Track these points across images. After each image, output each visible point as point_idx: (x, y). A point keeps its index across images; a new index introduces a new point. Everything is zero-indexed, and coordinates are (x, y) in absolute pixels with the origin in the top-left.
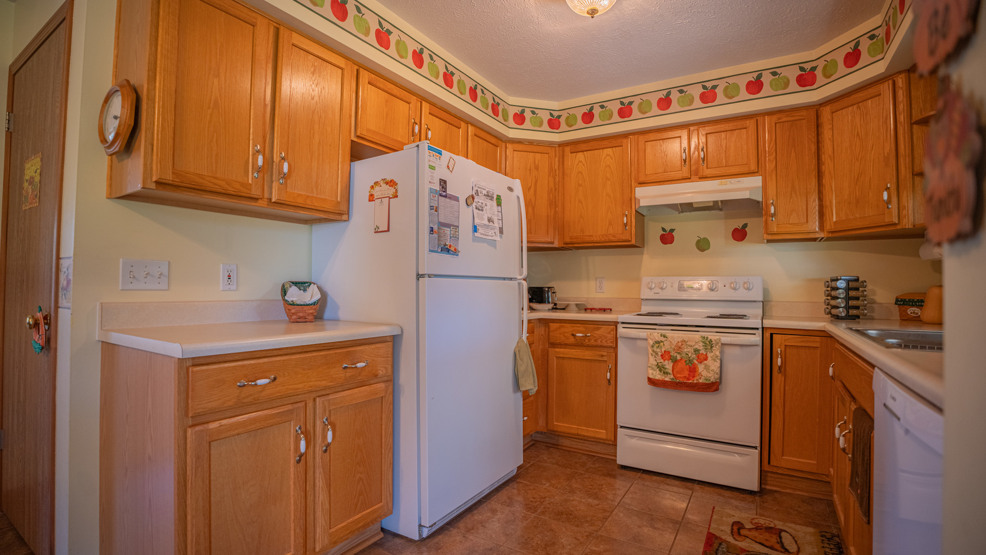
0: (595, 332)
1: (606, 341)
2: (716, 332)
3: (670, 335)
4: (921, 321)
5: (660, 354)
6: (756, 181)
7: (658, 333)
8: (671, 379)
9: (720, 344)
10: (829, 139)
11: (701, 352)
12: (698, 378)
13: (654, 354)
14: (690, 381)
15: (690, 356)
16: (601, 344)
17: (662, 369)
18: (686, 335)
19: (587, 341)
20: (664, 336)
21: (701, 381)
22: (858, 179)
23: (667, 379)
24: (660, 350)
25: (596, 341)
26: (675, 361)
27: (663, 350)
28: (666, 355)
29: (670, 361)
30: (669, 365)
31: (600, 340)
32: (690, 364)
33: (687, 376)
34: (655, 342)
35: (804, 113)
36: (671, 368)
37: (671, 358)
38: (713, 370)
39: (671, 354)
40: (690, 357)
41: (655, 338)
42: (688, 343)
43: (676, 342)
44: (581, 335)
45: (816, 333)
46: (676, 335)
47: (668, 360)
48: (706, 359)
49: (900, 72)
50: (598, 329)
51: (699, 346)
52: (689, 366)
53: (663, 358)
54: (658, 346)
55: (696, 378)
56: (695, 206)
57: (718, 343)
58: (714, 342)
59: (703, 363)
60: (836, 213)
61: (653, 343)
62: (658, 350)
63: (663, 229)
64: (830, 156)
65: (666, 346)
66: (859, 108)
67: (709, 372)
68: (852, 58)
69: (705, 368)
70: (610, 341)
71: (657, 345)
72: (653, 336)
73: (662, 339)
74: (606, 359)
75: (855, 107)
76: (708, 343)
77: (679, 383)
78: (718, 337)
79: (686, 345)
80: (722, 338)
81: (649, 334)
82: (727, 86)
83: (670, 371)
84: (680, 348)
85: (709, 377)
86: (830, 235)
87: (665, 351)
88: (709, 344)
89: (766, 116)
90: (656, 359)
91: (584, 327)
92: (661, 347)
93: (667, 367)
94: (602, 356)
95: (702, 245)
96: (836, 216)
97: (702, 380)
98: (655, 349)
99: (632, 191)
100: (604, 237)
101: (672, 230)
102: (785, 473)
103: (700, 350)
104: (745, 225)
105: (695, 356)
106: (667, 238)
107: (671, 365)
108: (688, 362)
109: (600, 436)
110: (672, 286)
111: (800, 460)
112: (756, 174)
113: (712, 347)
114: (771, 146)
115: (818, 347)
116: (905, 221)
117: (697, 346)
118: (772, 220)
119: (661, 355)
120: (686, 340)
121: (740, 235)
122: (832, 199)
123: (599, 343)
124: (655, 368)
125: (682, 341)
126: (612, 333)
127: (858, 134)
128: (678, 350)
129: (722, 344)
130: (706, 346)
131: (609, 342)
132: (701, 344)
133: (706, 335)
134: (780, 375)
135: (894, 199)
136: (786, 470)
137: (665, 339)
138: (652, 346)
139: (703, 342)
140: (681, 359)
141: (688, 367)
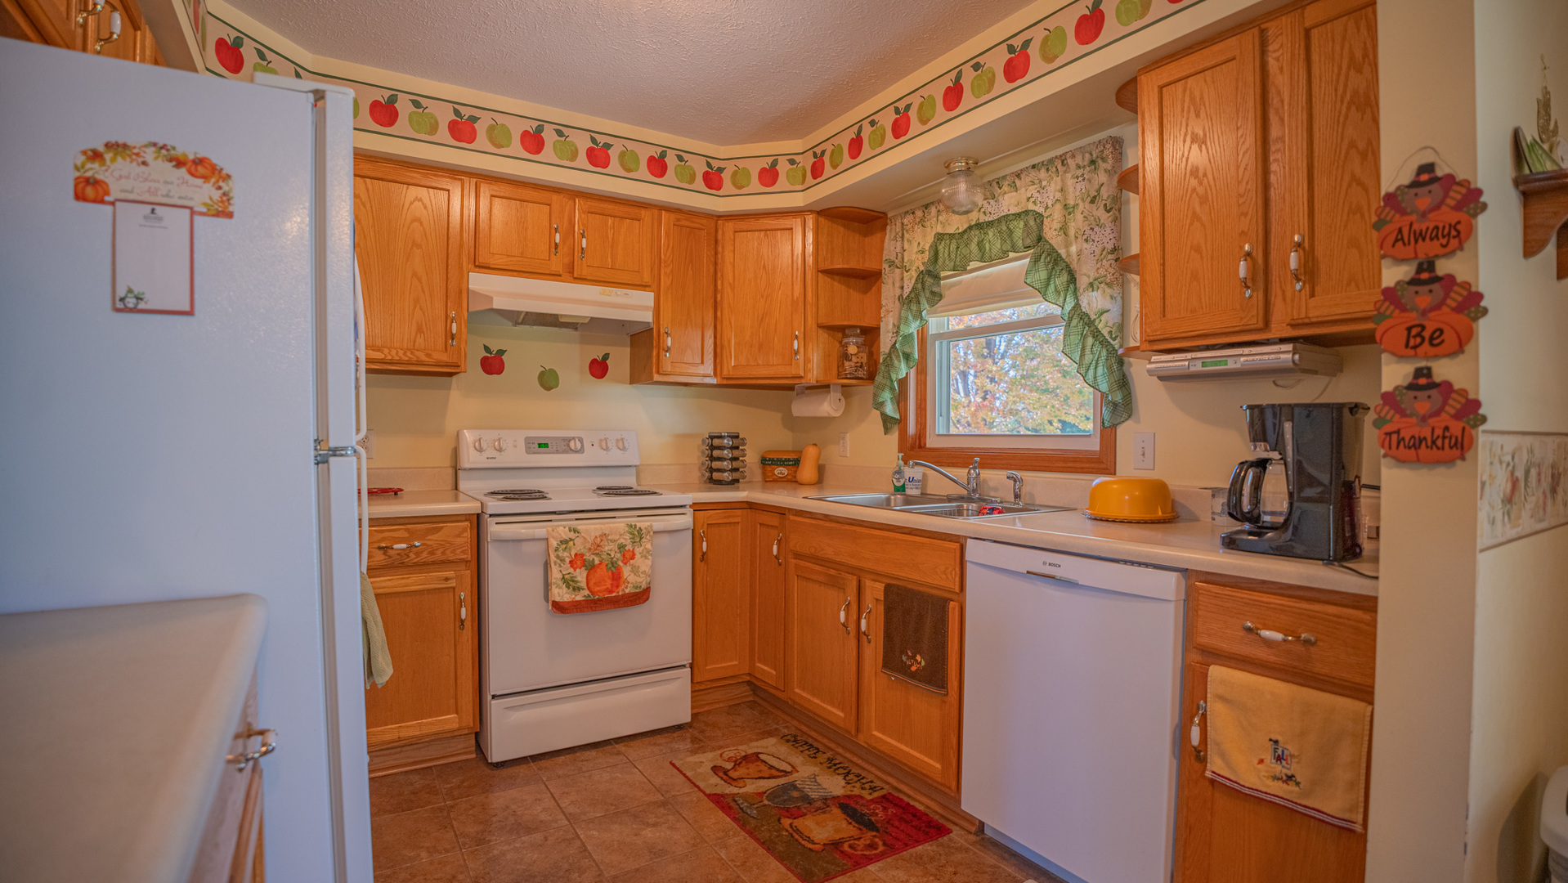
0: (429, 537)
1: (452, 552)
2: (638, 516)
3: (584, 527)
4: (797, 482)
5: (568, 560)
6: (647, 298)
7: (565, 528)
8: (585, 596)
9: (652, 533)
10: (730, 263)
11: (627, 548)
12: (623, 587)
13: (559, 561)
14: (614, 594)
15: (613, 556)
16: (443, 558)
17: (571, 583)
18: (606, 525)
19: (412, 556)
20: (575, 531)
21: (627, 591)
22: (762, 319)
23: (579, 598)
24: (568, 554)
25: (432, 553)
26: (591, 568)
27: (573, 554)
28: (577, 561)
29: (583, 568)
30: (581, 576)
31: (442, 550)
32: (613, 569)
33: (609, 586)
34: (561, 542)
35: (704, 221)
36: (585, 580)
37: (584, 564)
38: (644, 572)
39: (585, 557)
40: (612, 559)
41: (560, 534)
42: (609, 538)
43: (593, 538)
44: (404, 546)
45: (738, 506)
46: (592, 526)
47: (580, 568)
48: (633, 558)
49: (811, 211)
50: (438, 530)
51: (625, 539)
52: (612, 571)
53: (572, 566)
54: (566, 548)
55: (620, 589)
56: (562, 320)
57: (649, 532)
58: (644, 531)
59: (628, 564)
60: (735, 356)
61: (558, 544)
62: (566, 554)
63: (487, 349)
64: (730, 284)
65: (578, 547)
66: (766, 235)
67: (639, 576)
68: (769, 176)
69: (632, 571)
70: (461, 550)
71: (564, 546)
72: (558, 532)
73: (572, 535)
74: (454, 585)
75: (763, 233)
76: (636, 533)
77: (599, 600)
78: (649, 524)
79: (608, 540)
80: (654, 524)
81: (550, 529)
82: (624, 152)
83: (584, 585)
84: (598, 546)
85: (640, 582)
86: (725, 382)
87: (576, 554)
88: (638, 535)
89: (663, 212)
90: (561, 569)
91: (406, 530)
92: (570, 549)
93: (579, 579)
94: (447, 579)
95: (548, 380)
96: (735, 360)
97: (629, 589)
98: (560, 553)
99: (463, 278)
100: (409, 354)
101: (501, 352)
102: (709, 687)
103: (626, 545)
104: (606, 356)
105: (619, 555)
106: (493, 364)
107: (585, 575)
108: (610, 565)
109: (447, 727)
110: (515, 446)
111: (724, 665)
112: (647, 289)
113: (641, 539)
114: (668, 255)
115: (738, 523)
116: (810, 375)
117: (622, 541)
118: (666, 356)
119: (570, 562)
120: (607, 532)
121: (599, 368)
122: (731, 339)
123: (438, 556)
124: (561, 583)
125: (601, 536)
126: (465, 535)
127: (764, 267)
128: (596, 550)
129: (654, 532)
130: (633, 538)
131: (458, 552)
132: (628, 536)
133: (634, 522)
134: (703, 563)
135: (802, 350)
136: (709, 683)
137: (577, 534)
138: (557, 550)
139: (630, 533)
140: (600, 564)
141: (610, 574)
